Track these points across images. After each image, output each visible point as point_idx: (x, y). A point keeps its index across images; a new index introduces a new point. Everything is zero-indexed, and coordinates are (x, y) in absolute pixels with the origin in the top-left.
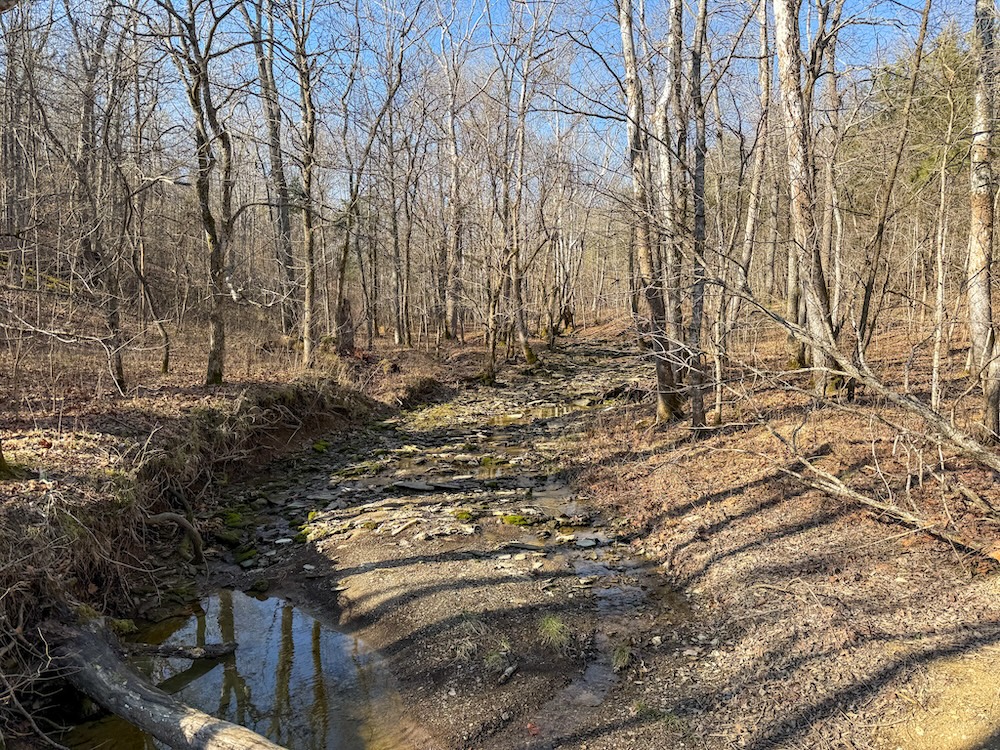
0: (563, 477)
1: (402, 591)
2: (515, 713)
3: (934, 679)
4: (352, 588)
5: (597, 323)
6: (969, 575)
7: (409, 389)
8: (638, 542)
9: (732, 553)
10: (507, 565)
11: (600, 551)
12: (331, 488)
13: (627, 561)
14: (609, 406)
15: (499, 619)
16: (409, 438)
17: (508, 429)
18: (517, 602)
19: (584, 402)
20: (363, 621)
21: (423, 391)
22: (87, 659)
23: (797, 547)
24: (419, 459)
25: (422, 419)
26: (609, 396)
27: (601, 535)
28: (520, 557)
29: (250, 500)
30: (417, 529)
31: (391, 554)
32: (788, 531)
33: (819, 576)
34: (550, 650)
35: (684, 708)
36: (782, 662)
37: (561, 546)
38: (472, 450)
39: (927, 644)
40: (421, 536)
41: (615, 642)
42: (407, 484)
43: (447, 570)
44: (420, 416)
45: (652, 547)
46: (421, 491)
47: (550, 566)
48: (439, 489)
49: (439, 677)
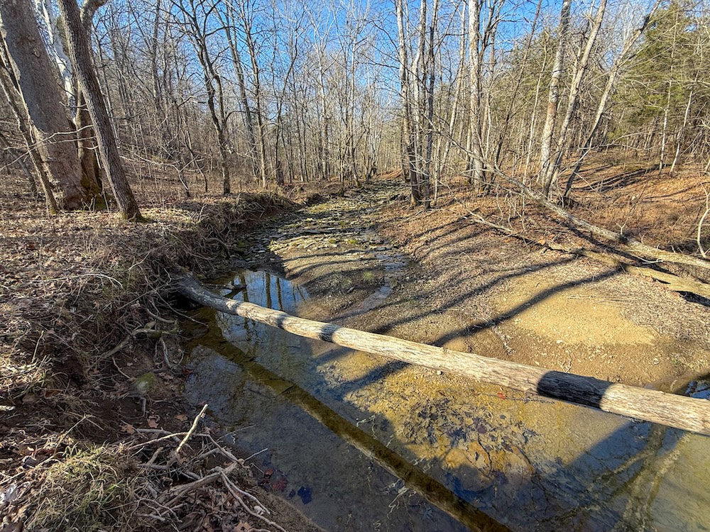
0: (372, 228)
1: (309, 266)
2: (354, 302)
3: (512, 283)
4: (289, 266)
5: (387, 173)
6: (529, 251)
7: (309, 198)
8: (402, 248)
9: (438, 248)
10: (349, 257)
11: (387, 251)
12: (279, 234)
13: (397, 254)
14: (392, 203)
15: (348, 273)
16: (310, 216)
17: (350, 212)
18: (354, 268)
19: (381, 202)
20: (295, 276)
21: (314, 199)
22: (187, 285)
23: (464, 244)
24: (313, 223)
25: (314, 209)
26: (392, 199)
27: (387, 246)
28: (356, 254)
29: (247, 238)
30: (314, 246)
31: (303, 254)
32: (460, 240)
33: (471, 253)
34: (367, 282)
35: (418, 298)
36: (455, 281)
37: (371, 250)
38: (335, 219)
39: (510, 272)
40: (316, 248)
41: (391, 279)
42: (309, 231)
43: (326, 259)
44: (313, 208)
45: (407, 249)
46: (315, 234)
47: (367, 257)
48: (322, 233)
49: (325, 292)
